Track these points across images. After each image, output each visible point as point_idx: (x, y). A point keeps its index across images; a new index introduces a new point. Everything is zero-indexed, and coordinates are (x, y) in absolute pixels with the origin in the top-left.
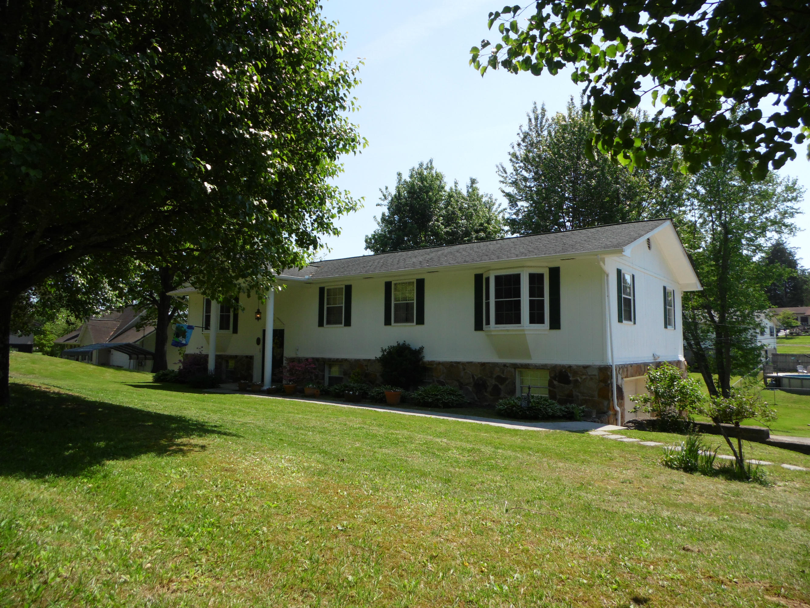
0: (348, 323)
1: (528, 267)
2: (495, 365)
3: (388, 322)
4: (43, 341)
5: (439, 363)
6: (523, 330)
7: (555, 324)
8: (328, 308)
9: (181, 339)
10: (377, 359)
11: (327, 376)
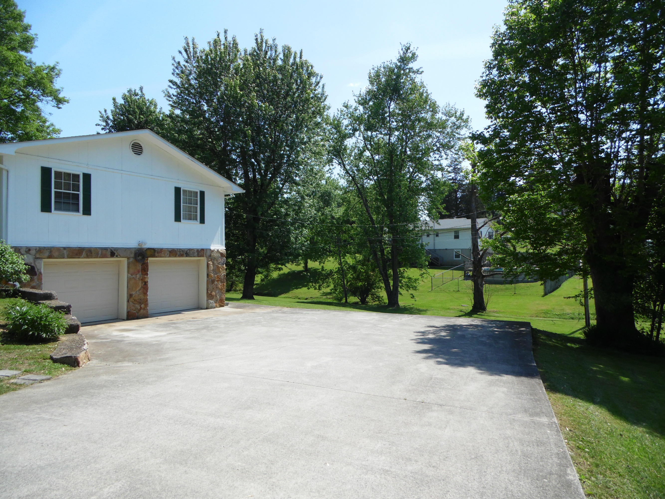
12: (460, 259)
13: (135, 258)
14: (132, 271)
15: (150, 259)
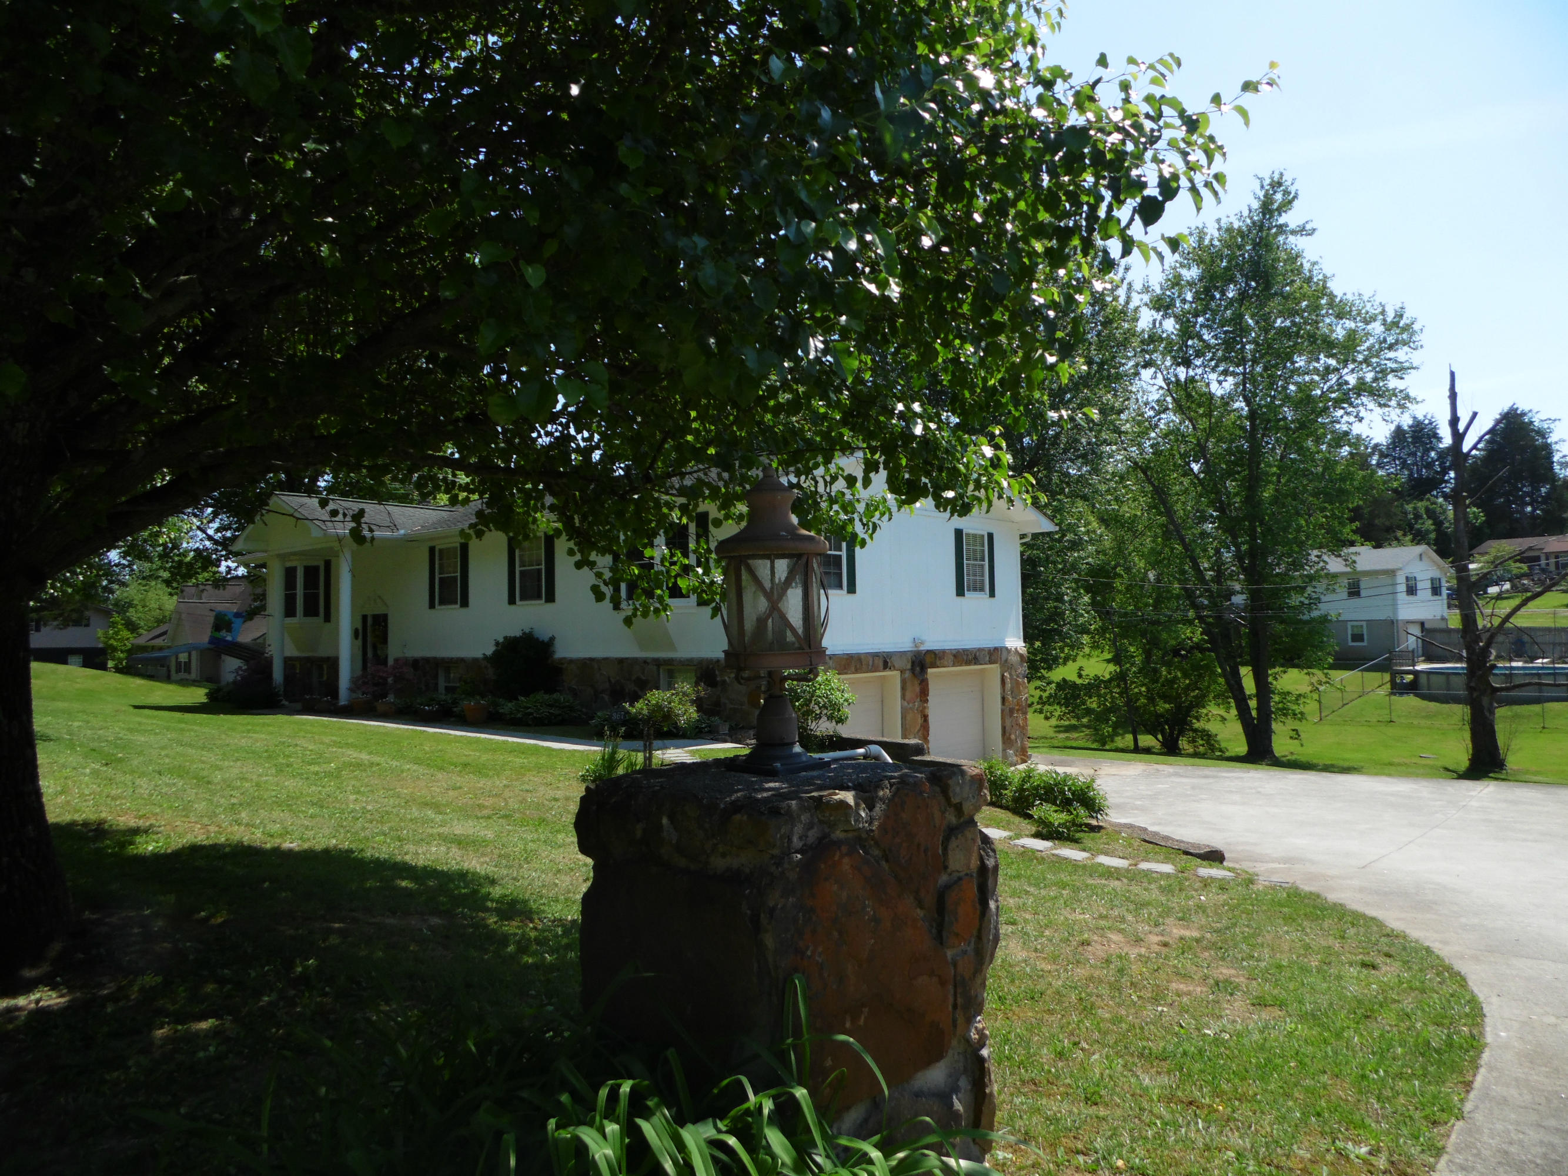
0: (465, 603)
2: (634, 661)
3: (512, 601)
4: (112, 642)
5: (571, 661)
8: (441, 579)
9: (223, 633)
10: (486, 658)
11: (442, 684)
12: (1365, 644)
13: (912, 670)
14: (908, 695)
15: (929, 670)
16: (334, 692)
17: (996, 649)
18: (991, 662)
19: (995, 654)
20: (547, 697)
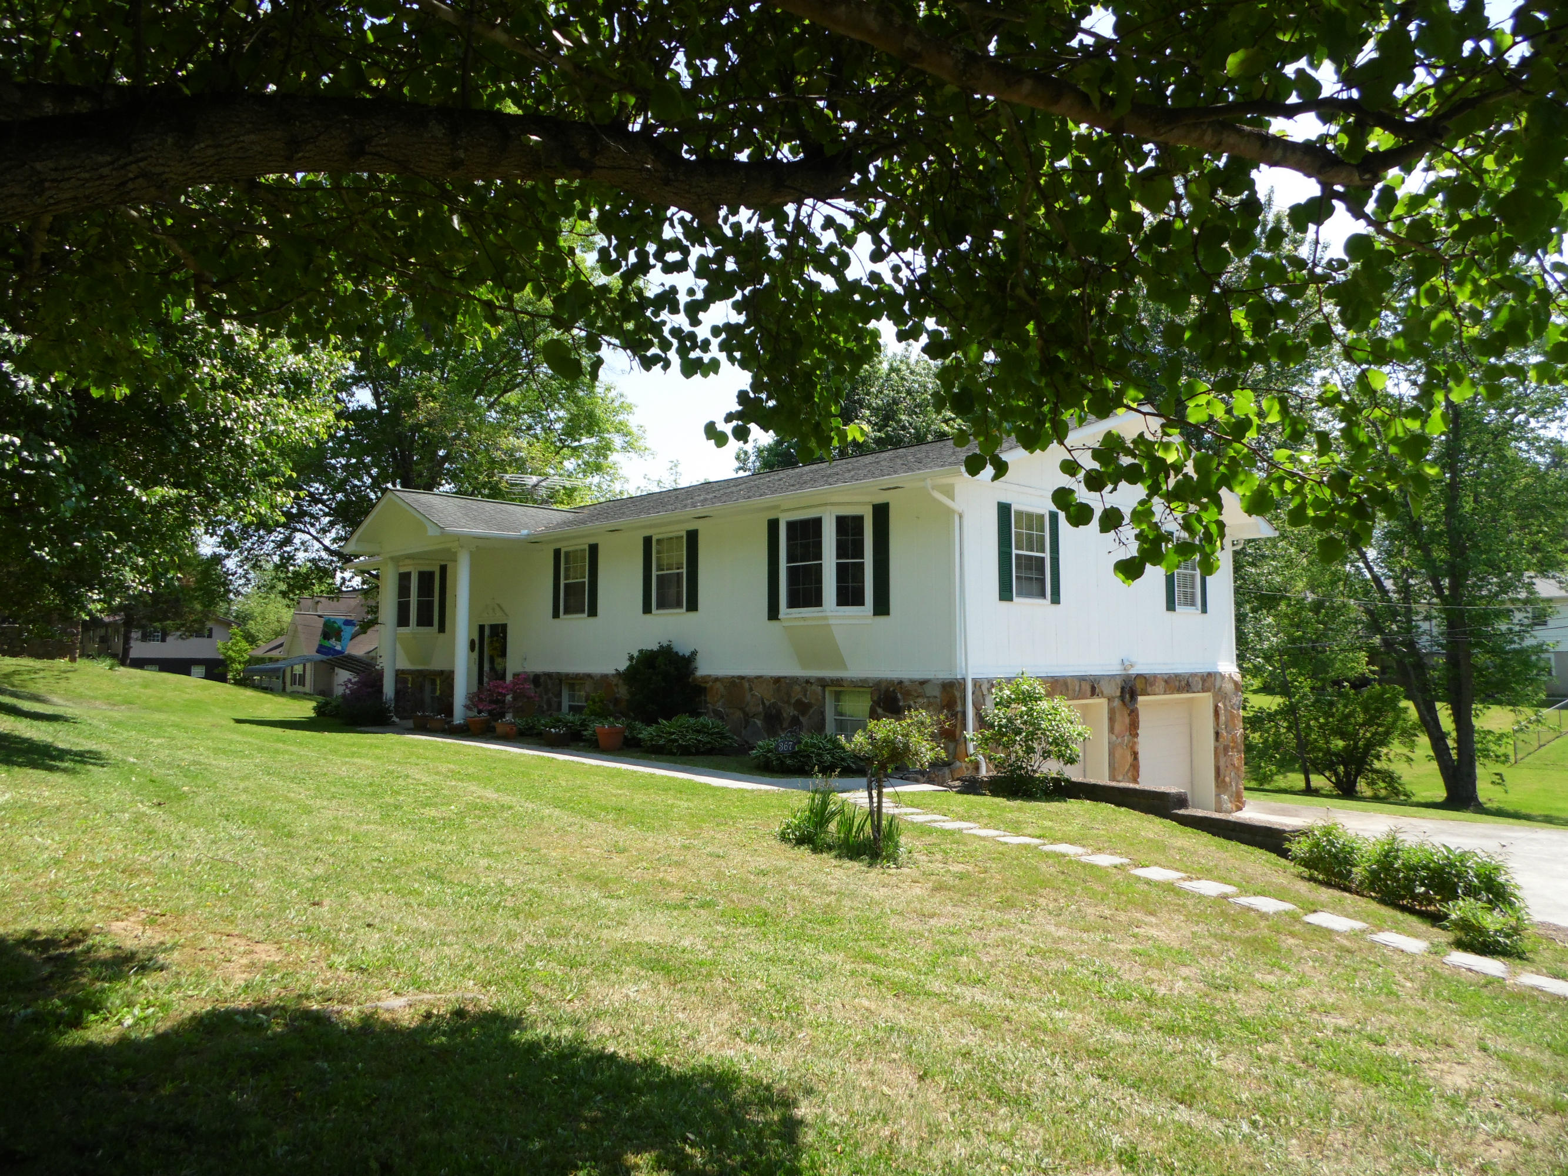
0: (593, 612)
1: (832, 504)
2: (794, 680)
3: (647, 609)
4: (230, 653)
5: (717, 679)
6: (826, 618)
7: (882, 607)
8: (566, 585)
9: (332, 642)
10: (618, 674)
11: (565, 704)
13: (1122, 697)
14: (1118, 727)
15: (1140, 698)
16: (449, 711)
17: (1209, 674)
18: (1204, 690)
19: (1208, 681)
20: (692, 721)
